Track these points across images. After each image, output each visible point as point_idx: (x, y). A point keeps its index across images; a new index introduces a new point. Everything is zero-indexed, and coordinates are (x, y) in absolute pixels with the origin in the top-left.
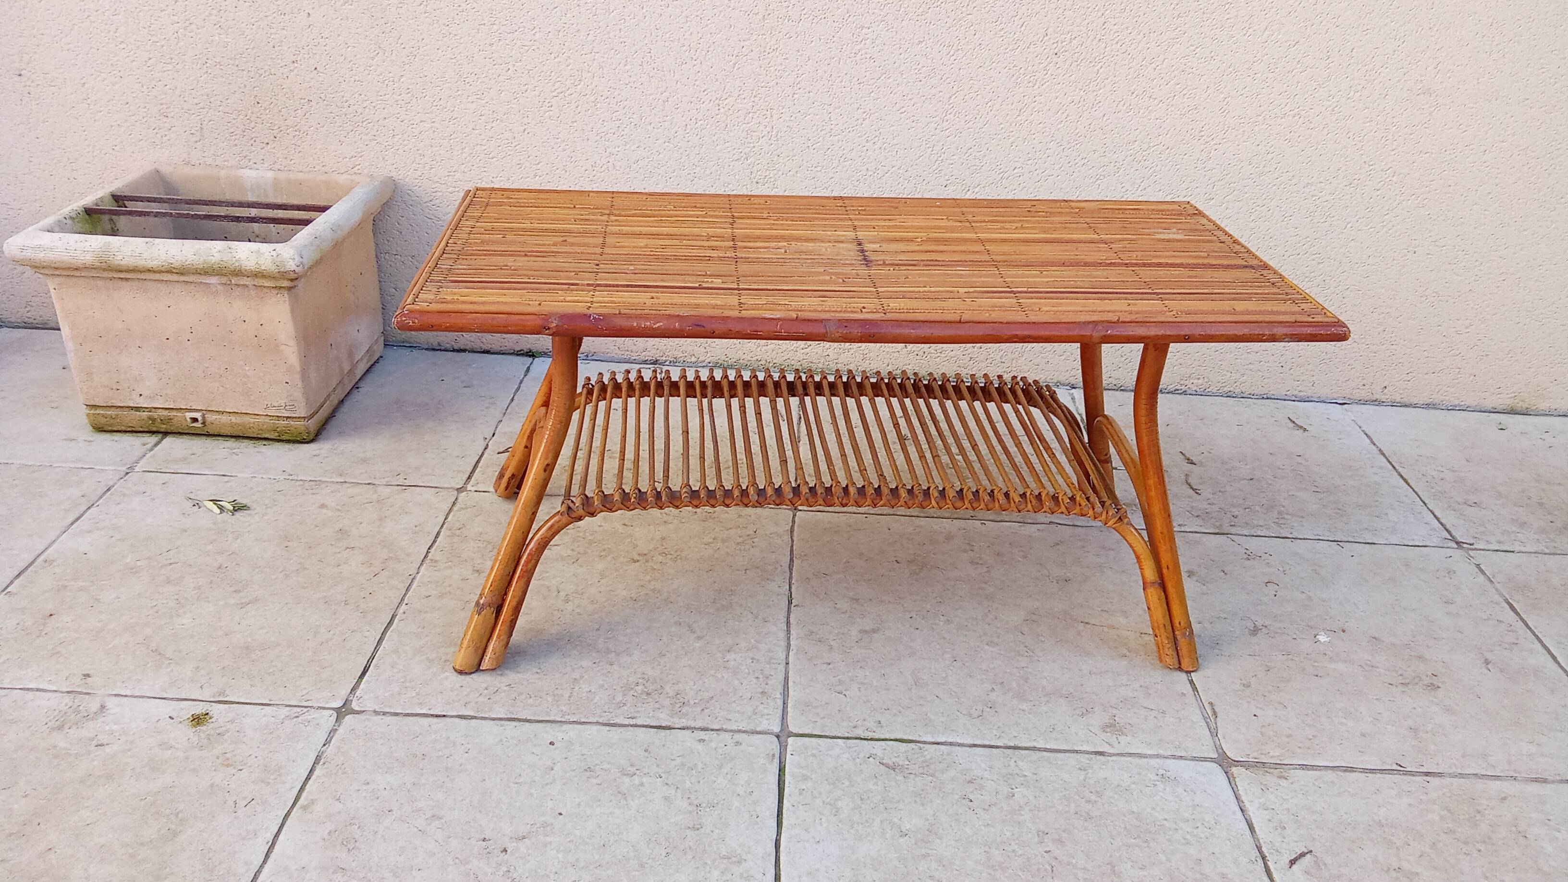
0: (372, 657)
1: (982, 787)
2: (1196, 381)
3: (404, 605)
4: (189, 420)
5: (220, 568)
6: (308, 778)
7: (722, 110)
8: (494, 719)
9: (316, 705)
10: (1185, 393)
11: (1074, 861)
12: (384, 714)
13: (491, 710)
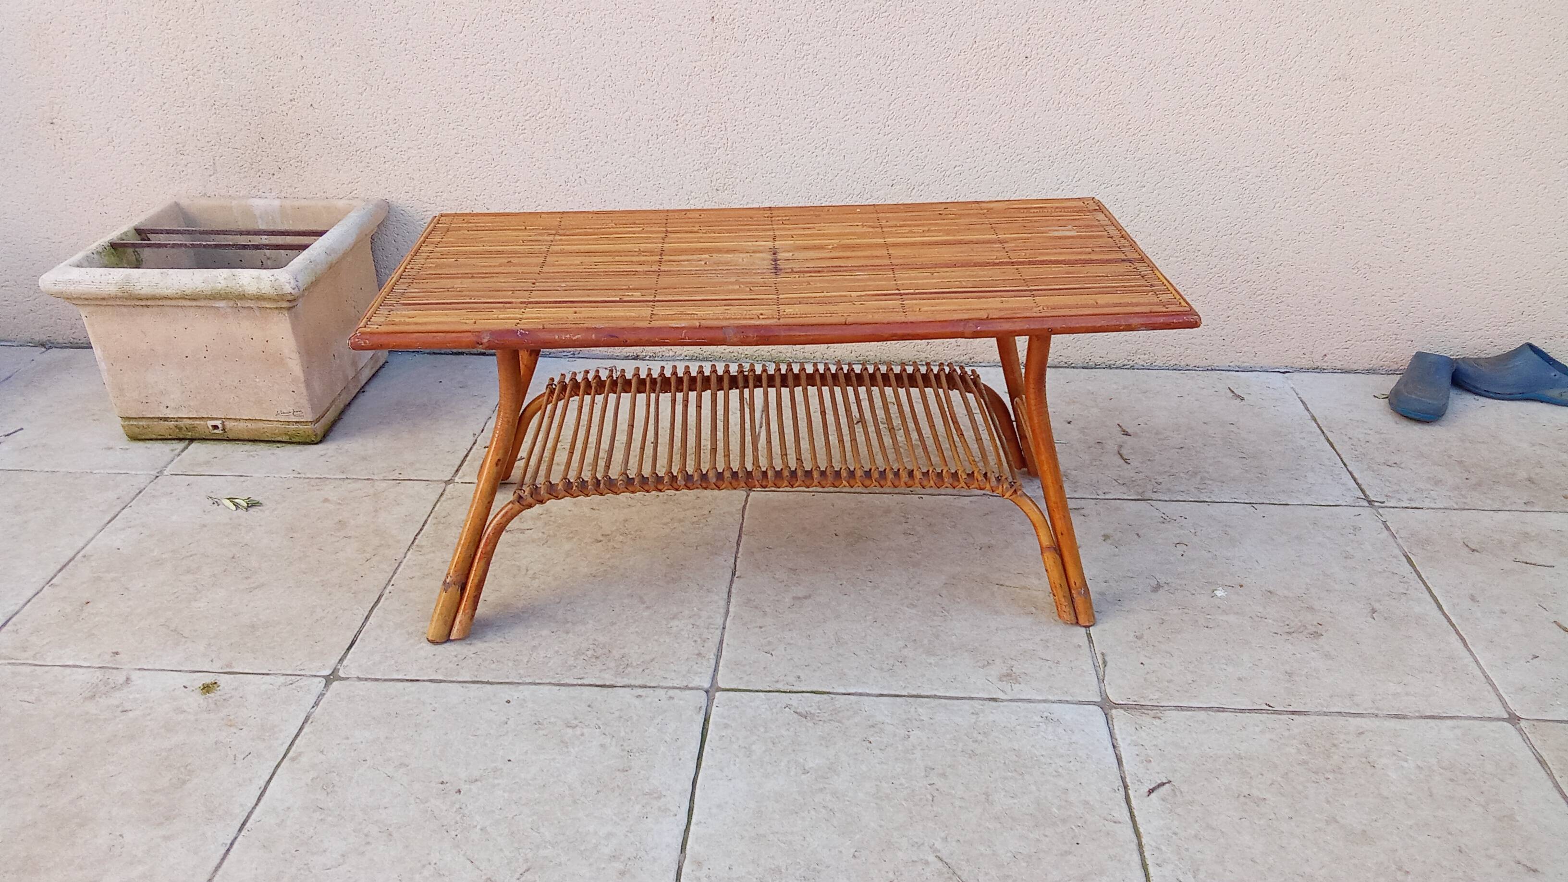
0: (360, 632)
1: (882, 730)
2: (1142, 356)
3: (390, 585)
4: (211, 428)
5: (233, 558)
6: (297, 735)
7: (680, 126)
8: (460, 682)
9: (308, 673)
10: (1132, 368)
11: (953, 792)
12: (366, 679)
13: (458, 674)
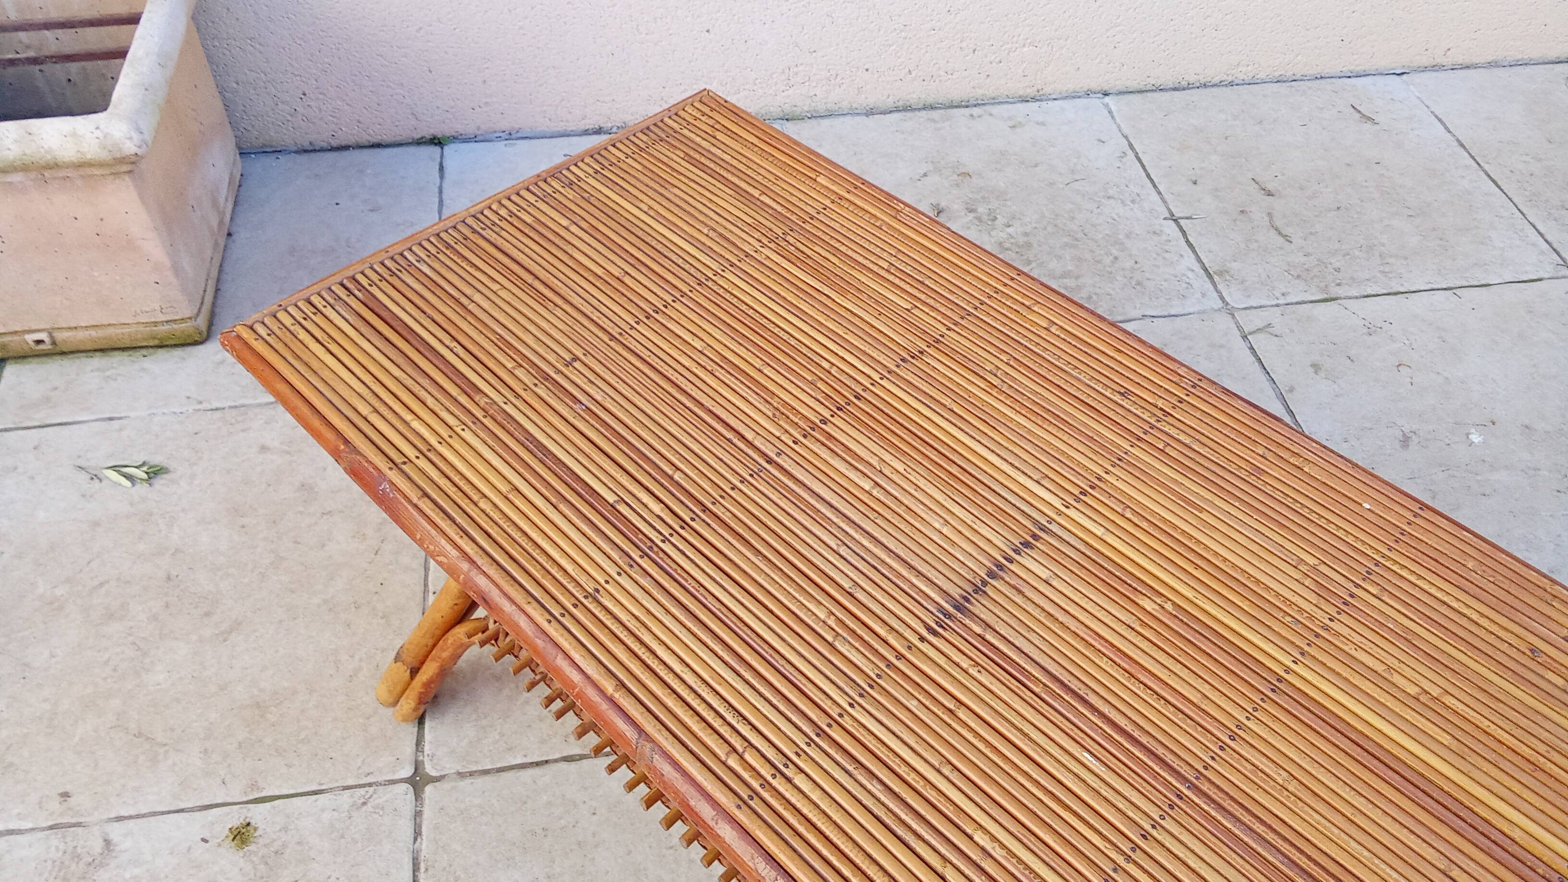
3: (431, 594)
4: (32, 344)
